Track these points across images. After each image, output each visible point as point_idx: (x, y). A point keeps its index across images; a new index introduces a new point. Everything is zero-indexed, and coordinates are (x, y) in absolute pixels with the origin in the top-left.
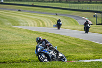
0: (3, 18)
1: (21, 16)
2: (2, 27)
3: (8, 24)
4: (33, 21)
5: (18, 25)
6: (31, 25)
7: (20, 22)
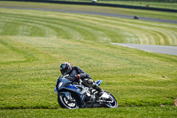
0: (97, 29)
1: (126, 26)
2: (94, 45)
3: (105, 39)
4: (147, 36)
5: (122, 42)
6: (145, 42)
7: (125, 36)
